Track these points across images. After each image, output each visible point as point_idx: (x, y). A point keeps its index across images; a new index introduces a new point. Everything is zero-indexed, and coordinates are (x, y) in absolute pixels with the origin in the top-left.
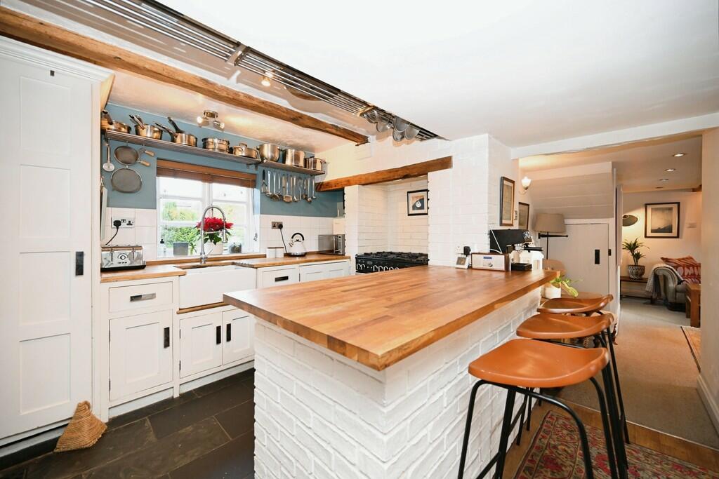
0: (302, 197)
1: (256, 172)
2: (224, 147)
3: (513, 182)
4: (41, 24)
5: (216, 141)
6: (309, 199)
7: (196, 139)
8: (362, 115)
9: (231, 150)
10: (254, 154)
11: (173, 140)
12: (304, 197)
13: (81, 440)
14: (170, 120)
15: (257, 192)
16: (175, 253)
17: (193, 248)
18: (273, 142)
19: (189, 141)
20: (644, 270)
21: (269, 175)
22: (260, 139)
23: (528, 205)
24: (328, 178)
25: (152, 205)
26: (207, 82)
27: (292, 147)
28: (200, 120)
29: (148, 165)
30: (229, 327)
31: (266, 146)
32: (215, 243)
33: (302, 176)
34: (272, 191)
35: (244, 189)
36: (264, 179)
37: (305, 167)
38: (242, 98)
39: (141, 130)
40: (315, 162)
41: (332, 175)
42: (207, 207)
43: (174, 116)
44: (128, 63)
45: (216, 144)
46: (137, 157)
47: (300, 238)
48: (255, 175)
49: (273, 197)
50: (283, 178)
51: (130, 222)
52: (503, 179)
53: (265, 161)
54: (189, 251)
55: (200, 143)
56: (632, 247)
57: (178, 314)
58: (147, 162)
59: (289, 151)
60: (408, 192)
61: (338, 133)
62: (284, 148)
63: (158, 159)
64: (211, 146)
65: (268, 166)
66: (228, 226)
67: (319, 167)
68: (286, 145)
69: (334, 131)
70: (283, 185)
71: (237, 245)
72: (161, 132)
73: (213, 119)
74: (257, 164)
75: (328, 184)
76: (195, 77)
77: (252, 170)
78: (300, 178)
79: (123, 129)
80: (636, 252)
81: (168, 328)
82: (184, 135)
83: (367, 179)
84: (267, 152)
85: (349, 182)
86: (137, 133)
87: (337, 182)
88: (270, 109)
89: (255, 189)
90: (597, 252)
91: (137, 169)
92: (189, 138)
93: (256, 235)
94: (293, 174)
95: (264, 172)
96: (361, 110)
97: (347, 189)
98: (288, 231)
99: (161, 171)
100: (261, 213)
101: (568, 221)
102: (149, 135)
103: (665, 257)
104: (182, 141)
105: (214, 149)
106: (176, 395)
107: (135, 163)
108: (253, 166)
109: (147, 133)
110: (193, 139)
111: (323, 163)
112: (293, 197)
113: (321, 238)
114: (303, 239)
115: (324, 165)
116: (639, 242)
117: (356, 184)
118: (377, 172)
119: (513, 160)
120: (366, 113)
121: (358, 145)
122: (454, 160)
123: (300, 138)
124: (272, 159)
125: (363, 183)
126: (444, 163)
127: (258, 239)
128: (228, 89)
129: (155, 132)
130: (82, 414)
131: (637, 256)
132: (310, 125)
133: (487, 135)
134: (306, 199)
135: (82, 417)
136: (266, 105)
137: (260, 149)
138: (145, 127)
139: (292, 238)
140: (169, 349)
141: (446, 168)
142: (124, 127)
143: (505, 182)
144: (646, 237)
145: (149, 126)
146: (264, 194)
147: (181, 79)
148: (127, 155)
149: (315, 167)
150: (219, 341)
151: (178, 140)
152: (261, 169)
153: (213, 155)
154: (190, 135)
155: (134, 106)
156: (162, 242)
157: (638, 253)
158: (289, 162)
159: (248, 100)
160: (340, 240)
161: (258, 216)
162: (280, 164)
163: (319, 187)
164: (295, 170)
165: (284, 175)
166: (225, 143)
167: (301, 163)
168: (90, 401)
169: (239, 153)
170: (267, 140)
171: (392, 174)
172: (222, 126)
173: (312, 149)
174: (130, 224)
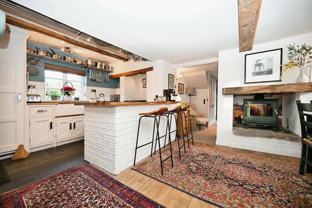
0: (104, 80)
1: (85, 70)
2: (72, 60)
3: (174, 76)
4: (9, 16)
5: (69, 58)
6: (107, 81)
7: (61, 57)
8: (121, 52)
9: (75, 62)
10: (84, 63)
11: (52, 57)
12: (105, 80)
13: (21, 156)
14: (51, 49)
15: (85, 78)
16: (52, 99)
17: (59, 98)
18: (92, 59)
19: (58, 57)
21: (90, 72)
22: (87, 58)
23: (184, 85)
24: (114, 74)
25: (43, 80)
26: (67, 37)
27: (99, 61)
28: (63, 50)
29: (41, 65)
30: (75, 123)
31: (89, 60)
32: (68, 96)
33: (104, 72)
34: (91, 77)
35: (80, 77)
36: (88, 73)
37: (105, 69)
38: (80, 43)
39: (39, 52)
40: (109, 68)
41: (115, 73)
42: (65, 82)
43: (52, 48)
44: (39, 30)
45: (69, 59)
46: (37, 62)
47: (103, 96)
48: (85, 71)
49: (92, 80)
50: (96, 73)
51: (34, 86)
52: (169, 74)
53: (89, 66)
54: (58, 99)
55: (62, 58)
57: (55, 118)
58: (41, 64)
59: (98, 63)
60: (143, 79)
61: (116, 57)
62: (96, 62)
63: (45, 63)
64: (67, 60)
65: (90, 68)
66: (74, 90)
67: (110, 69)
68: (97, 61)
69: (115, 56)
70: (96, 76)
71: (77, 97)
72: (47, 53)
73: (68, 50)
74: (85, 67)
75: (114, 76)
76: (63, 36)
77: (83, 69)
78: (103, 73)
79: (32, 52)
81: (52, 122)
82: (56, 55)
83: (127, 74)
84: (90, 63)
85: (121, 75)
86: (37, 53)
87: (117, 75)
88: (90, 48)
89: (84, 77)
90: (204, 100)
91: (37, 67)
92: (58, 56)
93: (85, 94)
94: (100, 72)
95: (88, 70)
96: (121, 51)
97: (121, 78)
98: (98, 93)
99: (46, 68)
100: (87, 86)
101: (196, 90)
102: (42, 54)
104: (55, 57)
105: (68, 61)
106: (55, 146)
107: (36, 65)
108: (84, 68)
109: (41, 54)
110: (60, 57)
111: (112, 68)
112: (100, 80)
113: (111, 96)
114: (104, 96)
115: (112, 69)
117: (124, 76)
118: (131, 72)
119: (174, 69)
120: (123, 51)
121: (124, 62)
122: (154, 68)
123: (103, 58)
124: (91, 66)
125: (126, 75)
126: (151, 69)
127: (86, 95)
128: (75, 40)
129: (45, 53)
130: (21, 148)
132: (106, 54)
133: (163, 60)
134: (105, 81)
135: (21, 149)
136: (89, 46)
137: (87, 61)
138: (41, 51)
139: (100, 95)
140: (52, 130)
141: (152, 70)
142: (32, 51)
143: (170, 75)
145: (42, 51)
146: (88, 79)
147: (57, 36)
148: (33, 61)
149: (109, 69)
150: (71, 128)
151: (54, 57)
152: (87, 69)
153: (68, 63)
154: (59, 55)
155: (36, 43)
156: (47, 95)
158: (98, 67)
159: (82, 44)
160: (118, 96)
161: (86, 87)
162: (94, 67)
163: (111, 77)
164: (100, 70)
165: (96, 72)
166: (72, 59)
167: (103, 68)
168: (23, 144)
169: (78, 63)
170: (90, 59)
171: (135, 72)
172: (72, 52)
173: (108, 63)
174: (34, 87)
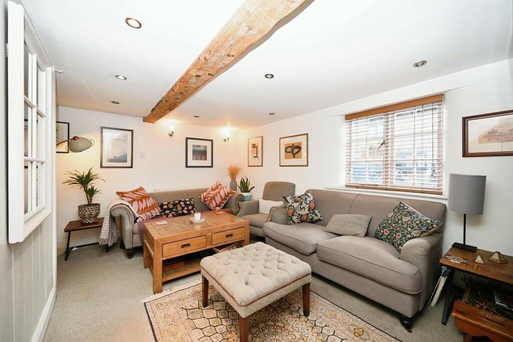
20: (99, 209)
56: (84, 181)
80: (89, 187)
103: (120, 191)
116: (93, 172)
131: (91, 193)
144: (102, 167)
157: (93, 188)
